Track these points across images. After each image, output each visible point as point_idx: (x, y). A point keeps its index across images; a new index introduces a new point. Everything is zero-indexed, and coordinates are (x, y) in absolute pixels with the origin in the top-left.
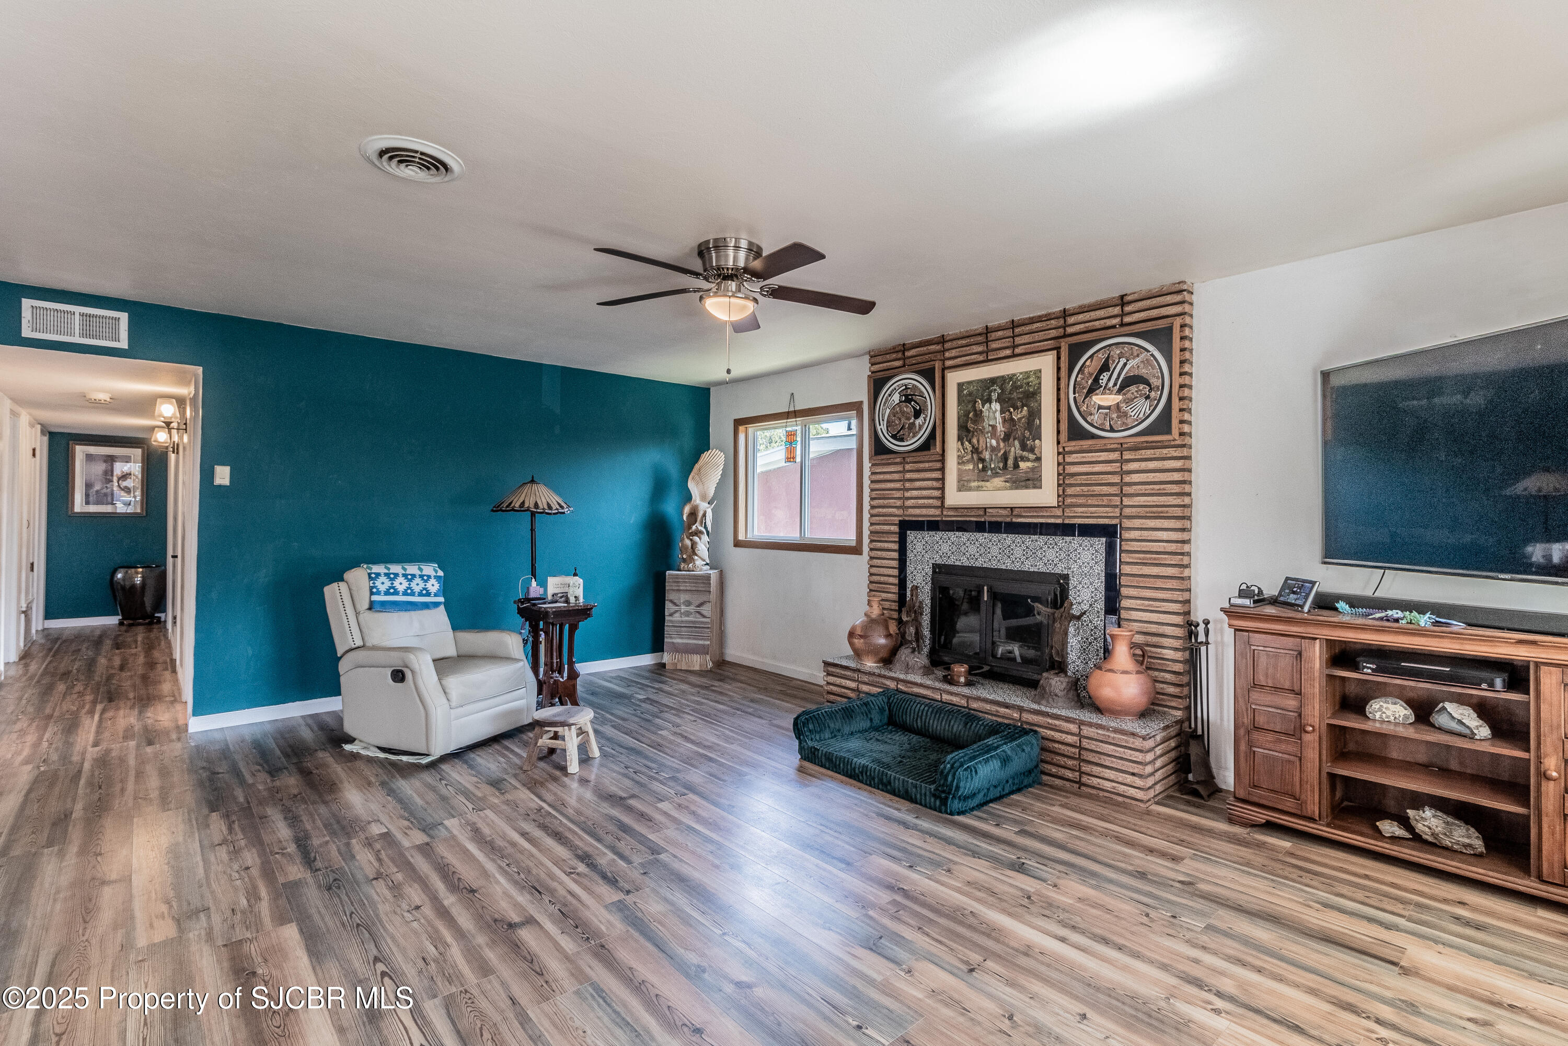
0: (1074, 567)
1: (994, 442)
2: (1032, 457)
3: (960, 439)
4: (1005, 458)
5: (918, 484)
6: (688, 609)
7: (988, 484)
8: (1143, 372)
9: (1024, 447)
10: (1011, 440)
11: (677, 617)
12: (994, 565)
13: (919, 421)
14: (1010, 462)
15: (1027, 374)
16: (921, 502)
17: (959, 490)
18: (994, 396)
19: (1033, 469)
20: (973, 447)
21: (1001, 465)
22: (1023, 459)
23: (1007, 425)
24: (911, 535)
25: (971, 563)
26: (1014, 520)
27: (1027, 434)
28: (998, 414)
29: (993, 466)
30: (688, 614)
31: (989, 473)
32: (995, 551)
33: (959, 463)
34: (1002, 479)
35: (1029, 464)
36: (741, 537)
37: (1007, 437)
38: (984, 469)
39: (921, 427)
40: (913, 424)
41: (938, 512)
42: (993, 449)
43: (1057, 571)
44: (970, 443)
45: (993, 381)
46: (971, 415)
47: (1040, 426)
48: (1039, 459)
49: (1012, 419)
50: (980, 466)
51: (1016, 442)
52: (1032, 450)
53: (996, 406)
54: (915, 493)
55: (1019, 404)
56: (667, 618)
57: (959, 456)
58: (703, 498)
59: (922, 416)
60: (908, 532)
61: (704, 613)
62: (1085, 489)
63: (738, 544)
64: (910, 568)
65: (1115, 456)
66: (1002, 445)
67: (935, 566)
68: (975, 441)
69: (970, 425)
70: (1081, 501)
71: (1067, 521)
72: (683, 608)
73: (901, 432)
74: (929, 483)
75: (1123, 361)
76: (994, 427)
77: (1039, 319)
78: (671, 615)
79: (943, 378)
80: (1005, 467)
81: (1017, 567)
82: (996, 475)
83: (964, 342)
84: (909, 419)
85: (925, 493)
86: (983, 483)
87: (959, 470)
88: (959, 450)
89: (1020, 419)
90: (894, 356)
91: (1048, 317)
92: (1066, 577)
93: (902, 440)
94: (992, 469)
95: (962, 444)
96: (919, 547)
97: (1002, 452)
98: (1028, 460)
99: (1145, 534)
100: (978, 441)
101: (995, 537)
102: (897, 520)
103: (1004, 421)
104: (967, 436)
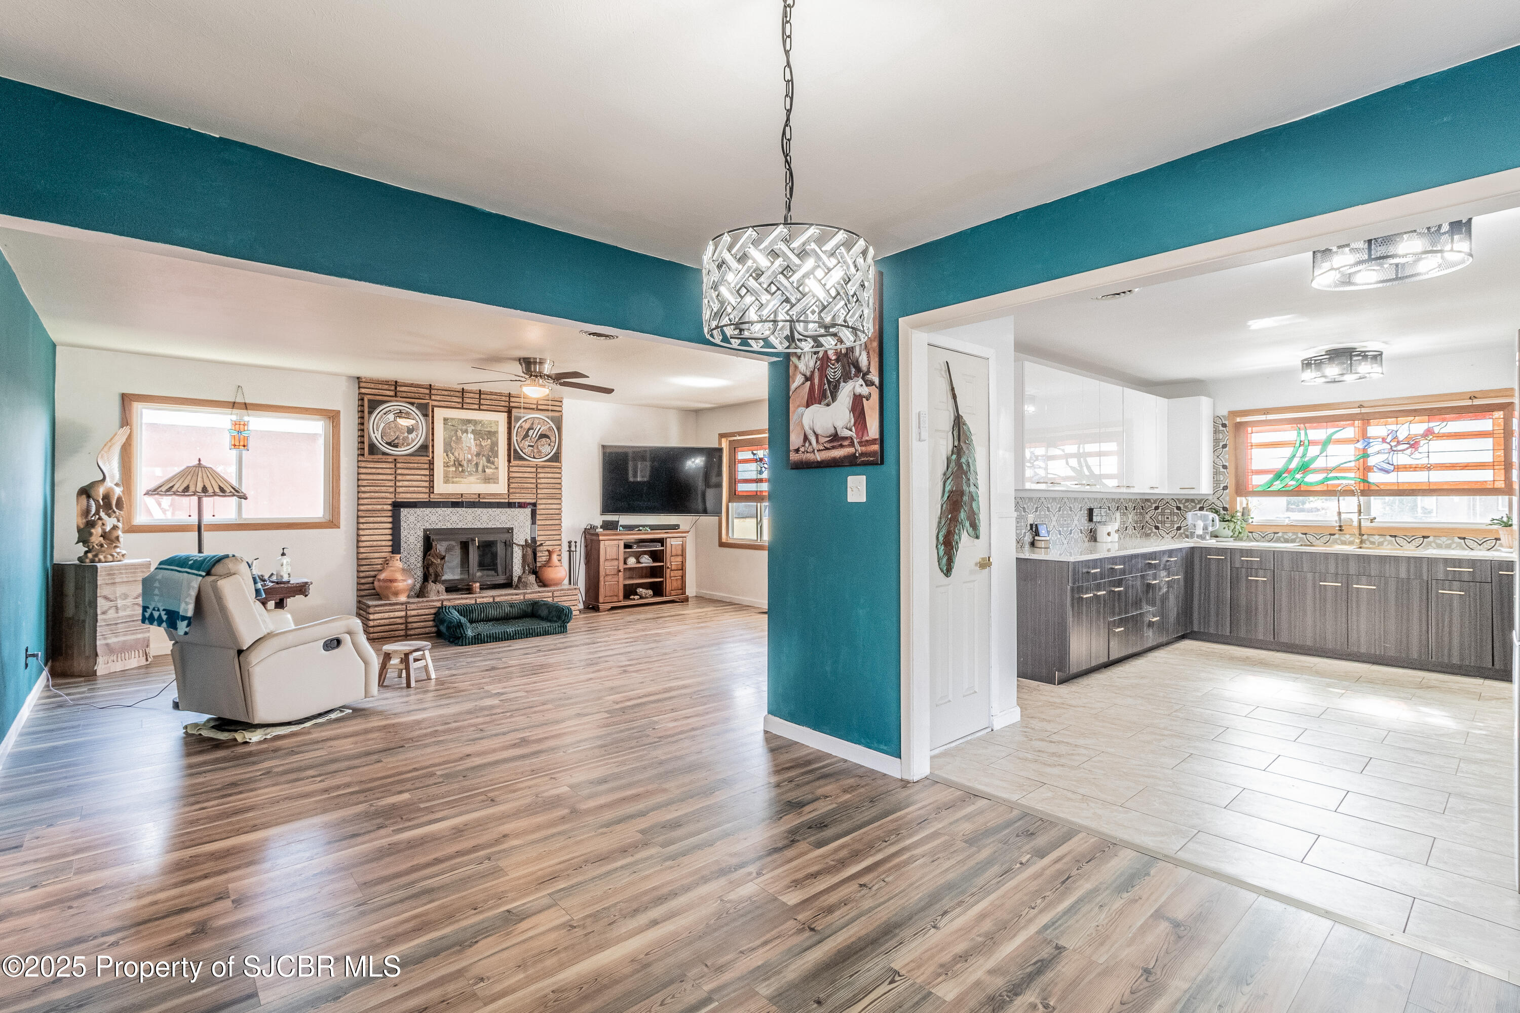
0: (516, 523)
1: (470, 456)
2: (493, 467)
3: (446, 451)
4: (477, 465)
5: (408, 477)
6: (124, 602)
8: (548, 433)
9: (488, 461)
10: (481, 456)
11: (111, 614)
12: (469, 526)
13: (412, 436)
14: (480, 468)
15: (490, 422)
16: (411, 489)
17: (445, 483)
18: (470, 430)
19: (493, 473)
20: (455, 457)
21: (474, 470)
22: (487, 467)
23: (478, 448)
24: (404, 512)
25: (454, 526)
26: (481, 500)
27: (490, 454)
28: (472, 441)
29: (468, 470)
30: (124, 608)
31: (467, 473)
32: (470, 518)
33: (444, 467)
34: (475, 477)
35: (491, 470)
36: (134, 521)
37: (478, 455)
38: (463, 471)
39: (413, 441)
40: (408, 437)
41: (428, 496)
42: (469, 461)
43: (507, 526)
44: (453, 454)
45: (469, 421)
46: (454, 438)
47: (497, 451)
48: (497, 468)
49: (481, 445)
50: (460, 469)
51: (484, 458)
52: (493, 463)
53: (471, 436)
54: (405, 483)
55: (486, 437)
56: (99, 617)
57: (444, 462)
59: (415, 433)
60: (402, 509)
62: (520, 485)
63: (131, 529)
64: (404, 533)
65: (534, 470)
66: (475, 458)
67: (425, 531)
68: (456, 454)
69: (453, 444)
70: (518, 491)
71: (511, 501)
73: (396, 442)
74: (419, 478)
75: (539, 426)
76: (469, 448)
77: (496, 394)
78: (104, 613)
79: (433, 411)
80: (477, 471)
82: (470, 474)
83: (446, 393)
84: (403, 433)
85: (416, 484)
87: (444, 470)
88: (444, 458)
89: (486, 446)
90: (386, 387)
91: (501, 395)
92: (512, 529)
93: (396, 447)
95: (447, 455)
96: (412, 519)
97: (475, 462)
98: (490, 468)
99: (547, 506)
100: (458, 454)
101: (470, 510)
102: (390, 501)
103: (476, 445)
104: (451, 451)
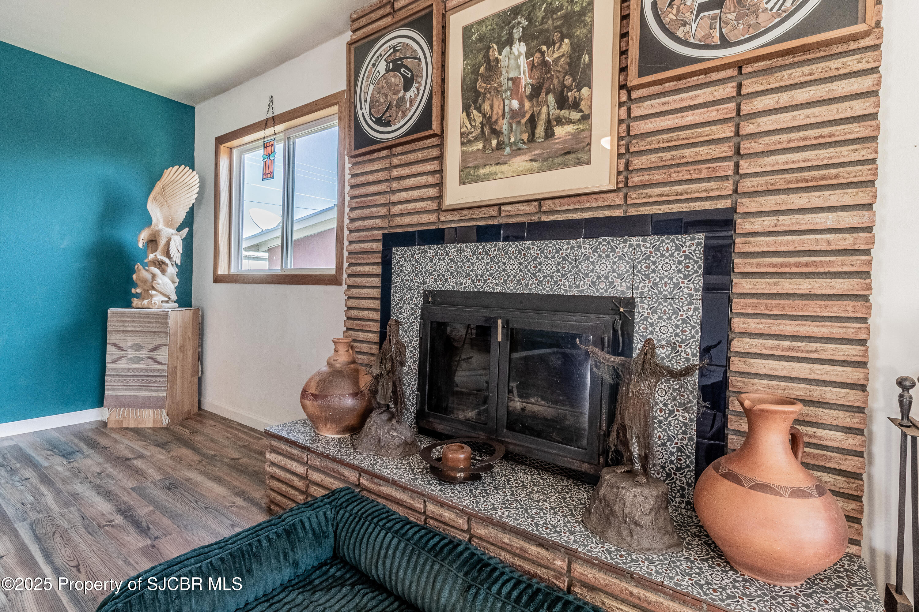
0: (645, 286)
1: (515, 104)
2: (575, 115)
3: (466, 108)
4: (533, 121)
5: (408, 182)
6: (137, 353)
7: (504, 168)
9: (562, 103)
10: (543, 94)
11: (122, 364)
12: (511, 288)
13: (411, 93)
14: (540, 130)
16: (411, 206)
17: (463, 182)
18: (518, 33)
19: (575, 135)
20: (484, 116)
21: (525, 136)
22: (559, 121)
23: (536, 73)
24: (397, 253)
25: (479, 287)
26: (544, 218)
27: (568, 80)
28: (522, 61)
29: (513, 140)
30: (137, 360)
31: (507, 150)
32: (512, 267)
33: (463, 144)
34: (527, 157)
35: (570, 128)
36: (222, 270)
37: (536, 92)
38: (500, 147)
39: (412, 101)
40: (403, 98)
41: (432, 218)
42: (515, 115)
43: (614, 293)
44: (479, 109)
45: (516, 10)
46: (482, 70)
47: (590, 65)
48: (586, 118)
49: (544, 63)
50: (494, 143)
51: (551, 98)
52: (576, 105)
53: (520, 48)
54: (404, 195)
56: (109, 365)
57: (463, 134)
58: (169, 223)
59: (415, 85)
60: (394, 249)
61: (159, 358)
62: (666, 155)
63: (218, 279)
64: (395, 298)
65: (727, 90)
66: (527, 105)
67: (428, 294)
68: (486, 107)
69: (481, 86)
70: (657, 176)
71: (632, 212)
72: (131, 353)
73: (387, 114)
74: (422, 180)
76: (515, 81)
78: (114, 361)
79: (444, 25)
80: (532, 138)
81: (547, 289)
82: (517, 151)
84: (396, 93)
85: (416, 194)
86: (497, 168)
87: (463, 153)
88: (463, 125)
89: (557, 60)
90: (381, 12)
92: (630, 303)
93: (388, 124)
94: (511, 145)
95: (468, 116)
96: (407, 268)
97: (528, 116)
98: (570, 122)
99: (787, 222)
100: (492, 107)
101: (513, 247)
102: (379, 234)
103: (532, 67)
104: (475, 102)
